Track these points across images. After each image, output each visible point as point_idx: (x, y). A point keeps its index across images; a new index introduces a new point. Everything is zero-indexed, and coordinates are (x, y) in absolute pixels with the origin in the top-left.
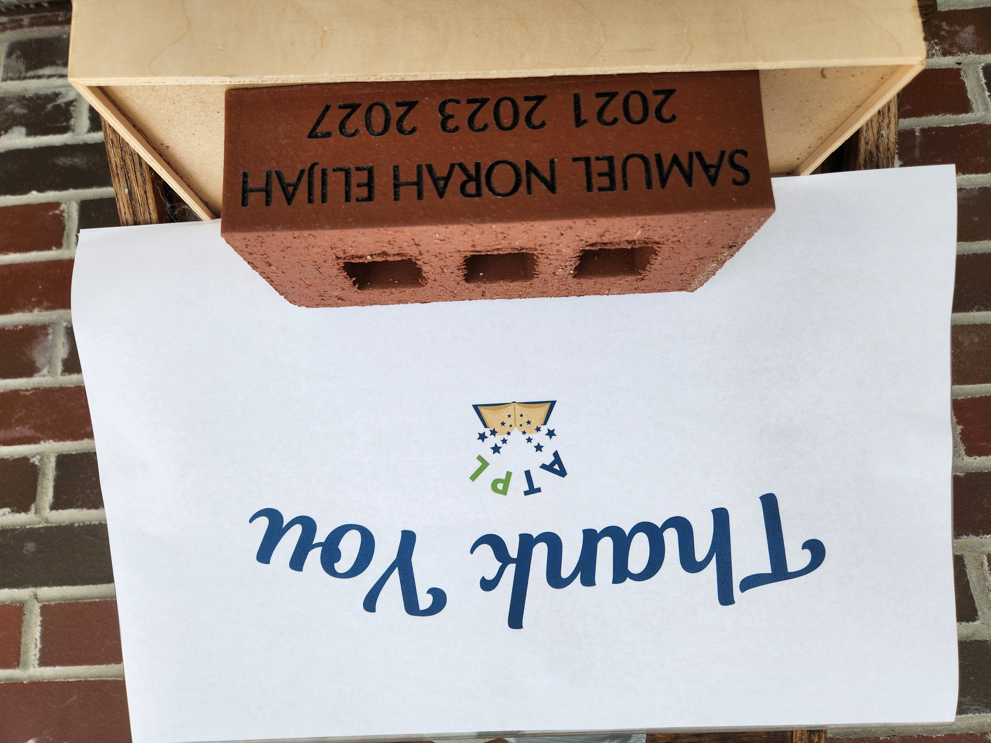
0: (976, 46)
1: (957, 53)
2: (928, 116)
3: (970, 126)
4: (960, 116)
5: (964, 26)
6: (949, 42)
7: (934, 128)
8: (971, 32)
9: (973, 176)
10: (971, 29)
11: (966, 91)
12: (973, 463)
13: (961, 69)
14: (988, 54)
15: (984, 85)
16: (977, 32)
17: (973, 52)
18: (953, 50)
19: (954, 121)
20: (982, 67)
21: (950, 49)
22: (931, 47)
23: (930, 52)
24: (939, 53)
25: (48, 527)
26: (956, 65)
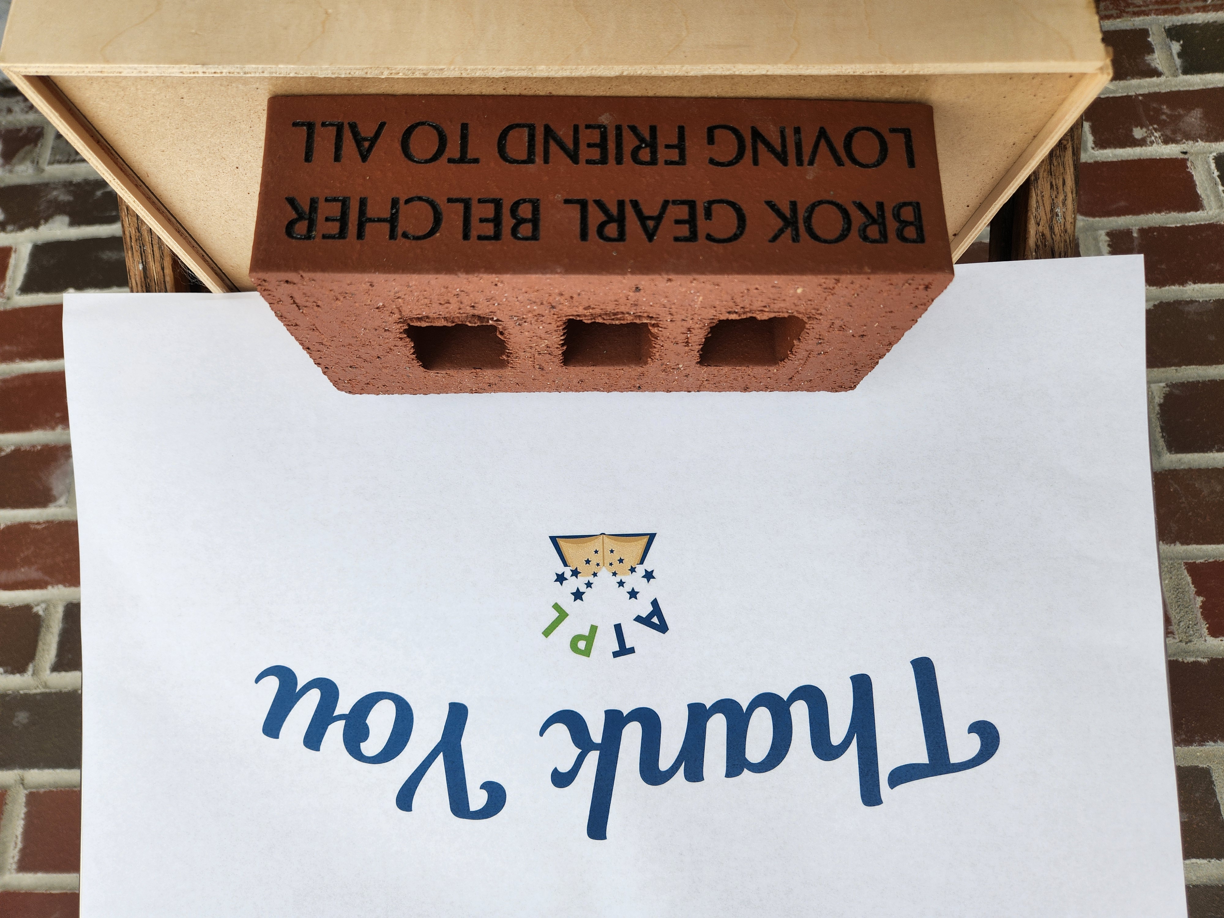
0: (1204, 132)
1: (1181, 140)
2: (1147, 214)
3: (1201, 225)
4: (1188, 214)
5: (1189, 108)
6: (1172, 128)
7: (1155, 228)
8: (1199, 116)
9: (1207, 285)
10: (1199, 112)
11: (1195, 186)
13: (1188, 159)
14: (1220, 141)
15: (1217, 178)
16: (1206, 116)
17: (1202, 140)
18: (1176, 137)
19: (1181, 220)
20: (1214, 157)
21: (1172, 136)
22: (1149, 133)
23: (1148, 140)
24: (1160, 140)
25: (46, 693)
26: (1181, 154)
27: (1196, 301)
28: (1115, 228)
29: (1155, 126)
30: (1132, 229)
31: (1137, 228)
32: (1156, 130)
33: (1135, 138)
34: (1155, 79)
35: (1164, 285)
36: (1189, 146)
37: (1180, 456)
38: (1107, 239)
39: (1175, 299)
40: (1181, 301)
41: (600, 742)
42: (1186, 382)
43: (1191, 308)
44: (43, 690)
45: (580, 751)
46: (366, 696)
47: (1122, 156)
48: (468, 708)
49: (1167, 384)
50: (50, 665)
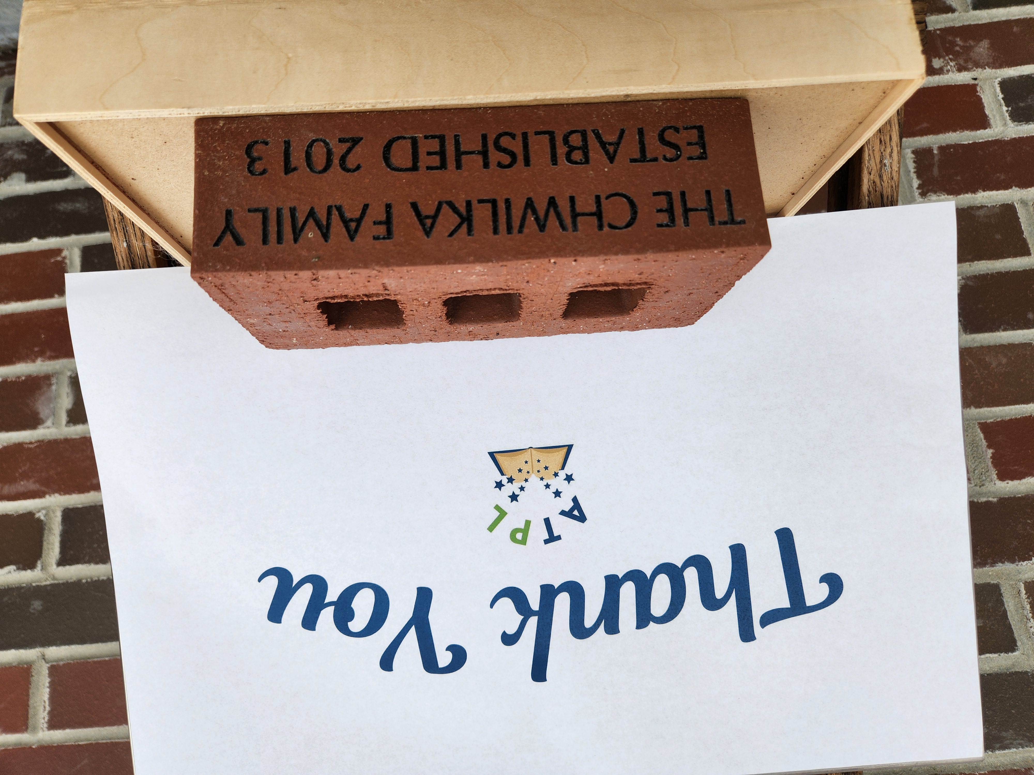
0: (991, 60)
1: (972, 68)
2: (945, 134)
3: (988, 141)
4: (978, 132)
5: (978, 40)
6: (964, 57)
7: (952, 145)
8: (986, 46)
9: (994, 193)
10: (986, 43)
11: (983, 107)
12: (1006, 488)
13: (977, 85)
14: (1004, 68)
15: (1001, 100)
16: (992, 46)
17: (989, 67)
18: (968, 65)
19: (973, 138)
20: (999, 82)
21: (965, 65)
22: (946, 64)
23: (945, 69)
24: (954, 69)
25: (55, 584)
26: (972, 80)
27: (985, 206)
28: (919, 147)
29: (951, 56)
30: (933, 147)
31: (937, 146)
32: (951, 60)
33: (934, 68)
34: (950, 15)
35: (959, 194)
36: (979, 73)
37: (973, 336)
38: (913, 156)
39: (968, 205)
40: (973, 207)
41: (538, 609)
42: (978, 275)
43: (981, 213)
44: (52, 582)
45: (523, 617)
46: (350, 586)
48: (432, 590)
49: (962, 277)
50: (56, 561)
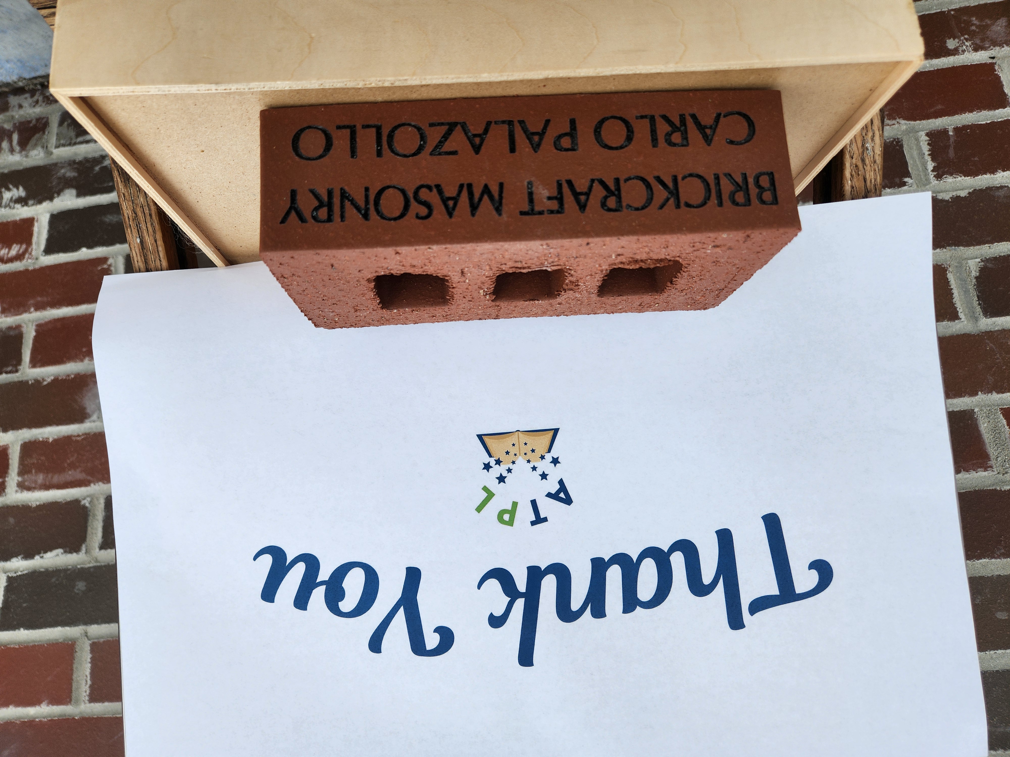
1: (989, 47)
2: (961, 114)
4: (997, 111)
5: (995, 19)
6: (980, 36)
7: (968, 126)
8: (1004, 24)
10: (1003, 21)
11: (1002, 86)
13: (995, 63)
17: (1007, 45)
18: (985, 44)
19: (991, 117)
21: (981, 44)
22: (961, 44)
23: (960, 49)
24: (970, 49)
25: (98, 566)
26: (989, 59)
27: (1005, 186)
28: (934, 129)
29: (966, 36)
30: (948, 128)
31: (953, 127)
32: (967, 40)
33: (948, 49)
35: (977, 175)
36: (996, 51)
37: (994, 319)
38: (928, 139)
39: (987, 186)
40: (992, 187)
41: (525, 590)
42: (998, 256)
43: (1001, 193)
44: (95, 564)
45: (510, 599)
46: (341, 566)
47: (937, 65)
48: (421, 570)
49: (981, 260)
50: (98, 545)
